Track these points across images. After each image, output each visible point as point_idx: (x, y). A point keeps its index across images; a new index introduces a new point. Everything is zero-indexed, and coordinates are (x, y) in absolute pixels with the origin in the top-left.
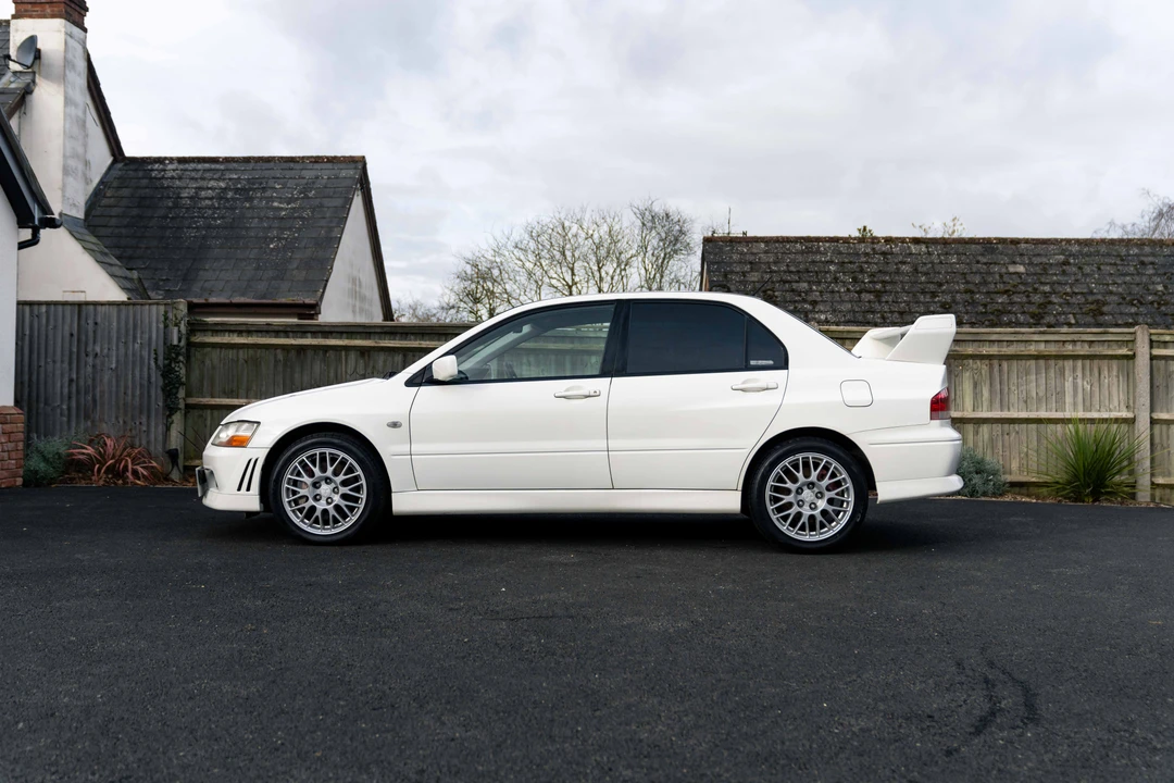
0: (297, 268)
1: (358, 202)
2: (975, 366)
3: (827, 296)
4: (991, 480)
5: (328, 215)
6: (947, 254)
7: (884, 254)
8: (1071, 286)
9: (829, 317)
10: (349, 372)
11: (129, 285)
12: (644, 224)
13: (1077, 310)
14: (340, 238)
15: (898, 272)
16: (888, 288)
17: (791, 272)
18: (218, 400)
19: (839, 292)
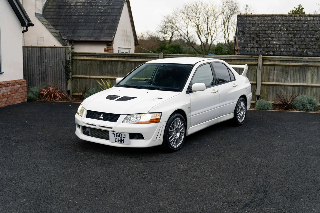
0: (106, 29)
1: (125, 6)
2: (313, 69)
3: (277, 35)
4: (313, 106)
5: (116, 11)
7: (298, 20)
9: (277, 42)
10: (119, 68)
11: (56, 35)
12: (223, 4)
14: (119, 19)
15: (302, 27)
16: (298, 32)
17: (266, 27)
18: (81, 76)
19: (281, 34)
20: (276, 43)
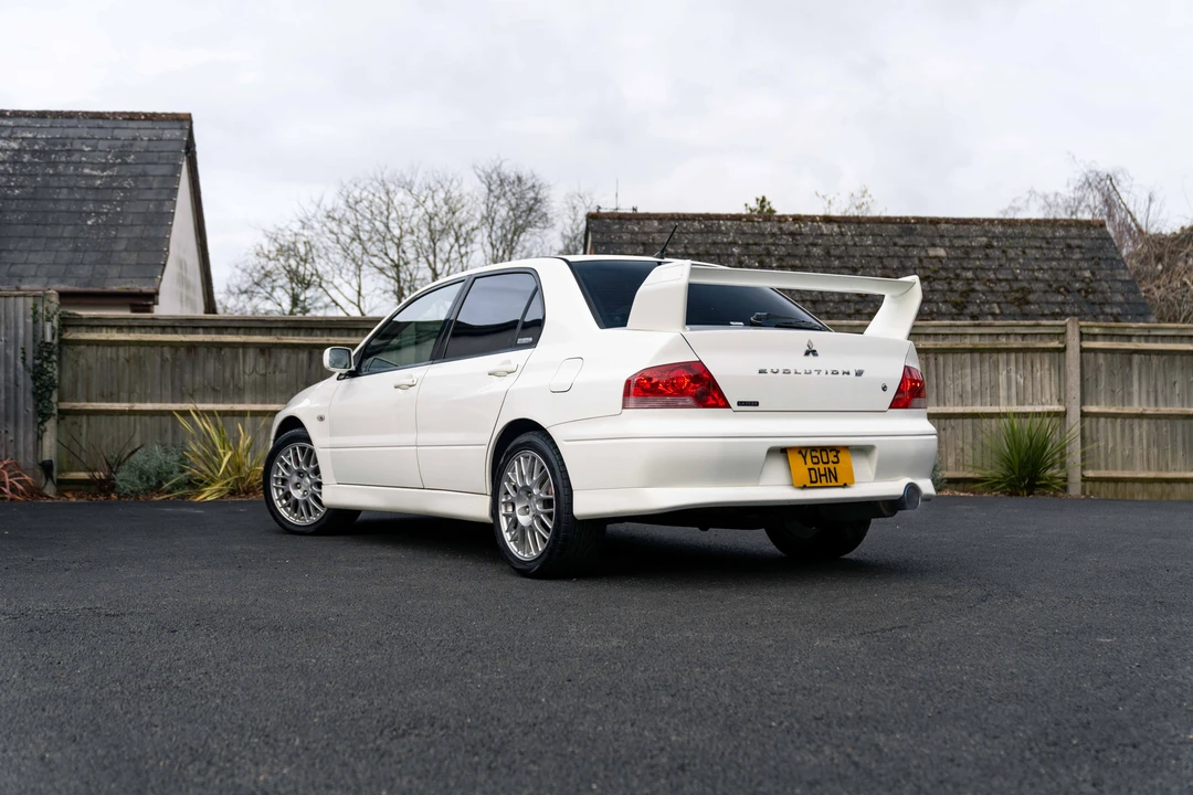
0: (126, 250)
1: (184, 169)
5: (155, 185)
6: (861, 235)
7: (792, 234)
8: (995, 271)
10: (247, 371)
12: (490, 191)
13: (1002, 299)
14: (173, 213)
18: (95, 404)
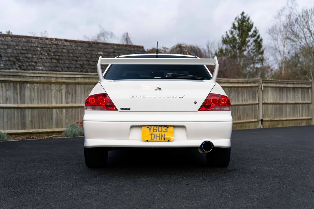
3: (40, 60)
6: (77, 46)
15: (62, 52)
16: (61, 58)
17: (24, 50)
19: (44, 58)
20: (42, 69)
